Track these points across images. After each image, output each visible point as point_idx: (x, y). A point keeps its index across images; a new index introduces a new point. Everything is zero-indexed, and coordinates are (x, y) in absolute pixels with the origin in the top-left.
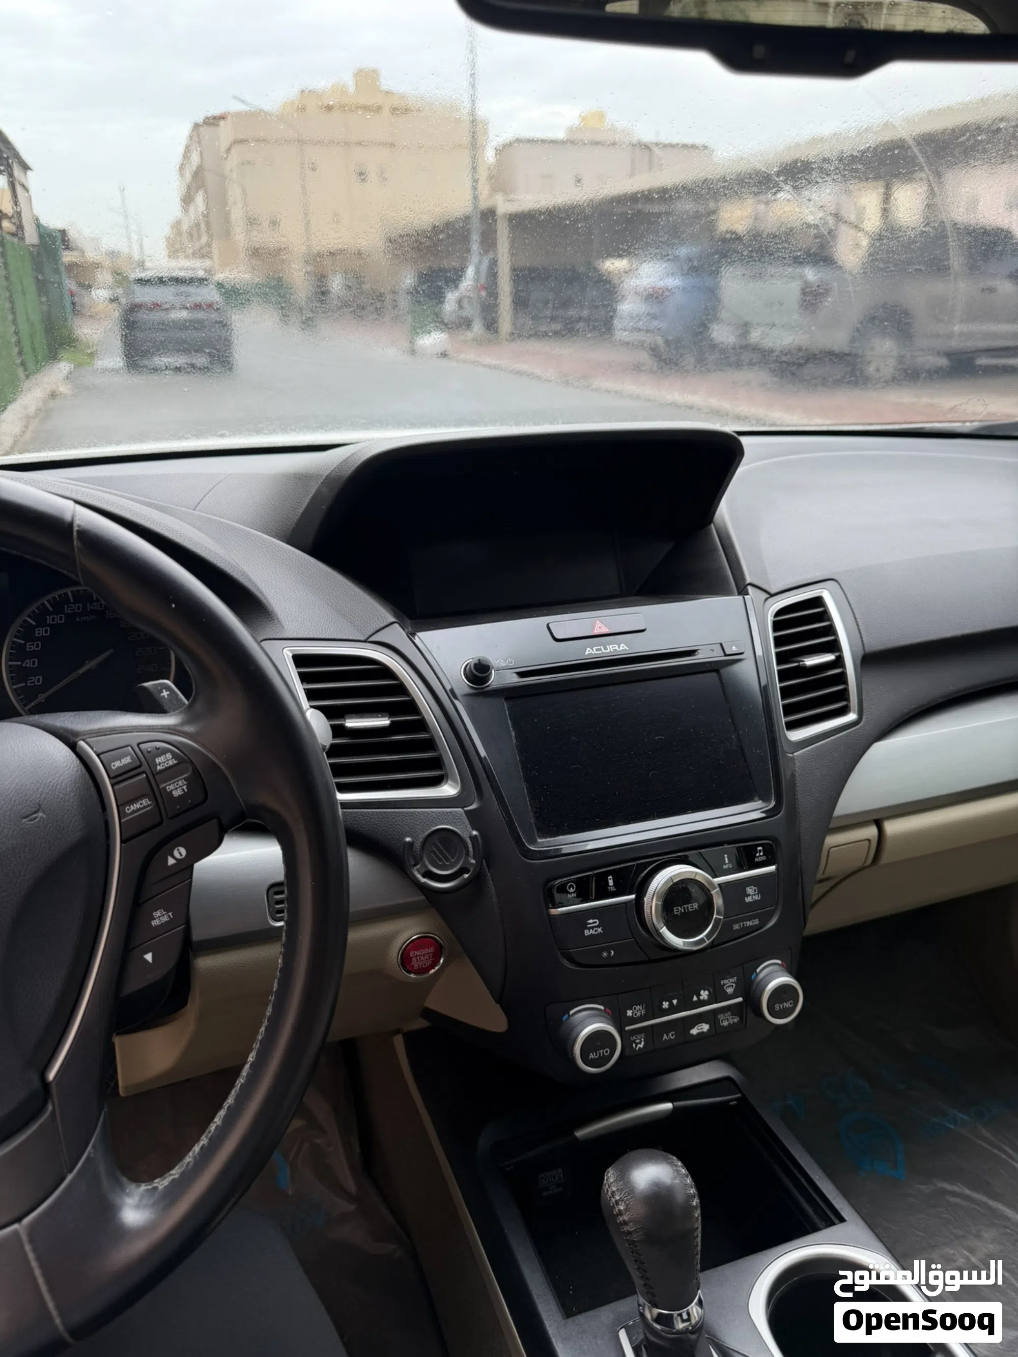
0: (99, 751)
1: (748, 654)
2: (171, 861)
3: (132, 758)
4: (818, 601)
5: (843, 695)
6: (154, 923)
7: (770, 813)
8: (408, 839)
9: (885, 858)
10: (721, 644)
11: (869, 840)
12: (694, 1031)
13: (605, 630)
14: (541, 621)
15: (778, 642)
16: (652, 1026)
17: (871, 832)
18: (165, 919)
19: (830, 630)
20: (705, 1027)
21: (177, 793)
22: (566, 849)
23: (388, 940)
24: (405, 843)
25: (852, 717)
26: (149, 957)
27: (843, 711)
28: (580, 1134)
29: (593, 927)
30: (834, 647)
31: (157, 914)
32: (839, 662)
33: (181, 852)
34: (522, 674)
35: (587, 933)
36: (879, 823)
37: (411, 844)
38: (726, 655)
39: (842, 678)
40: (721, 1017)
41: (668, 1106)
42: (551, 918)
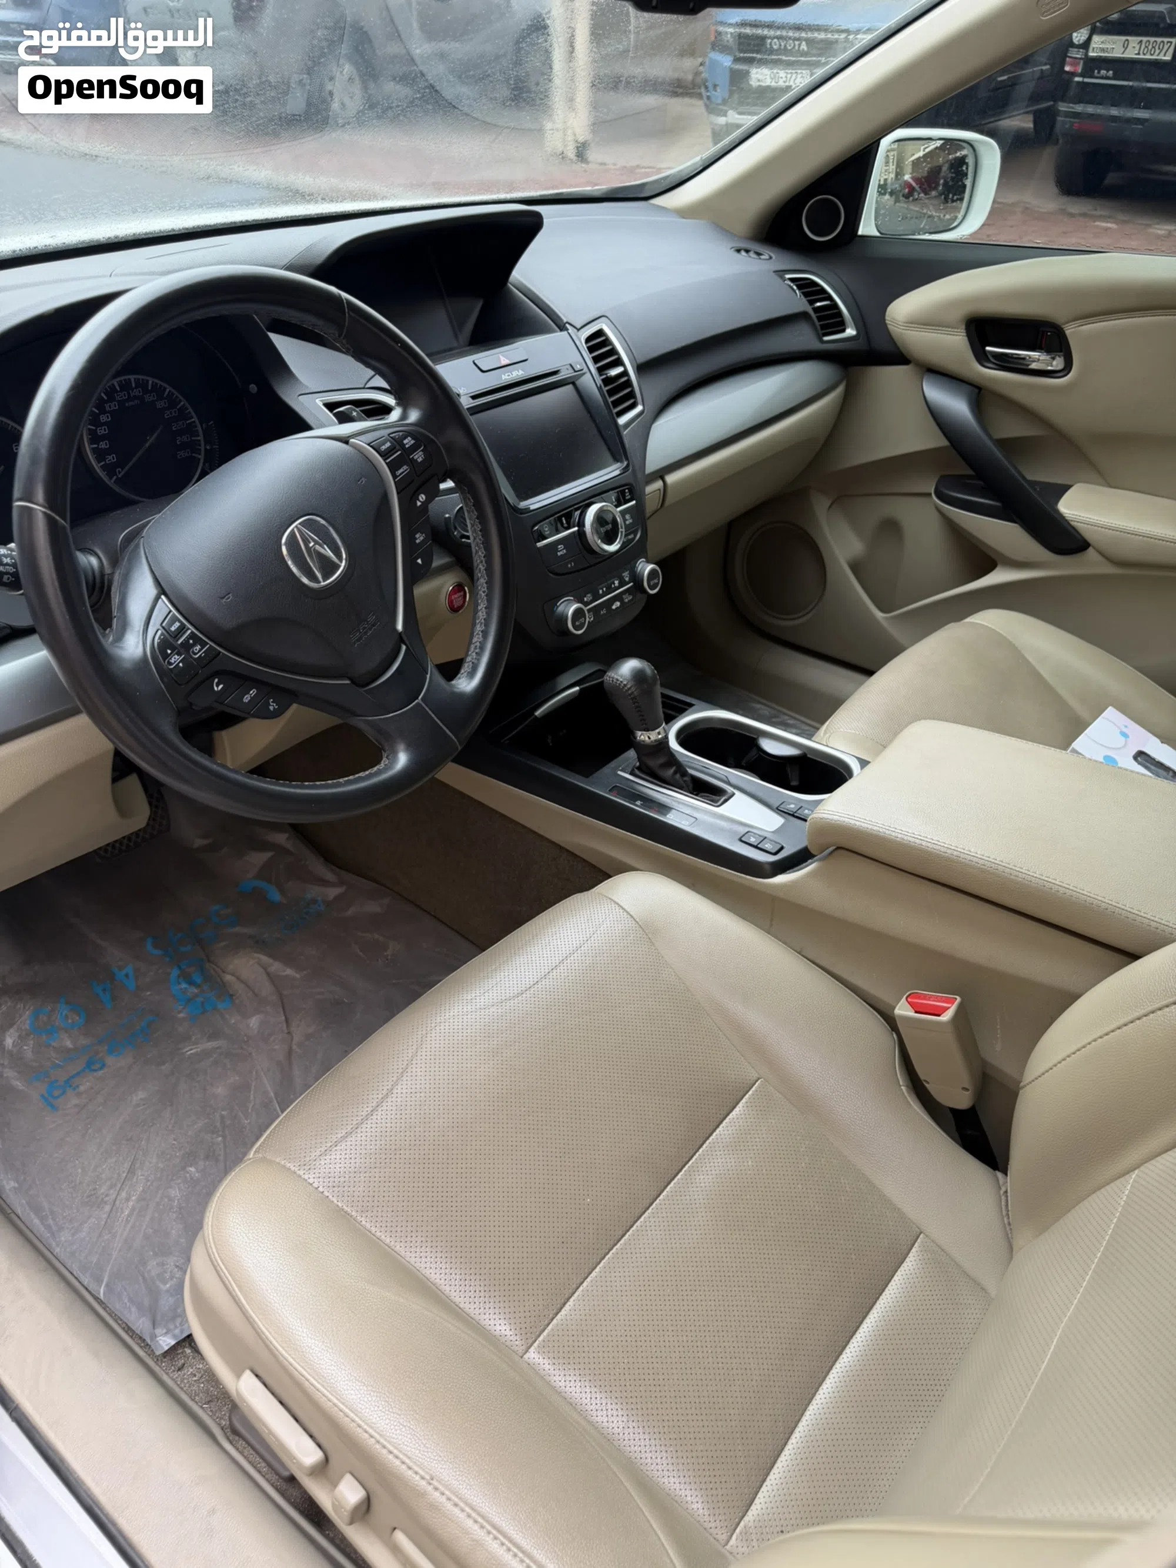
0: (368, 442)
1: (586, 370)
2: (419, 504)
3: (391, 442)
4: (600, 333)
5: (631, 395)
6: (418, 541)
7: (625, 470)
8: (447, 516)
9: (667, 503)
10: (571, 365)
11: (659, 490)
12: (614, 607)
13: (507, 362)
14: (469, 359)
15: (596, 360)
16: (595, 606)
17: (659, 484)
18: (422, 538)
19: (613, 351)
20: (618, 604)
21: (420, 460)
22: (532, 507)
23: (439, 590)
24: (446, 518)
25: (639, 408)
26: (419, 561)
27: (633, 406)
28: (538, 713)
29: (561, 551)
30: (619, 362)
31: (417, 536)
32: (625, 373)
33: (422, 497)
34: (474, 397)
35: (559, 554)
36: (662, 478)
37: (449, 518)
38: (575, 371)
39: (628, 383)
40: (624, 596)
41: (577, 688)
42: (539, 549)
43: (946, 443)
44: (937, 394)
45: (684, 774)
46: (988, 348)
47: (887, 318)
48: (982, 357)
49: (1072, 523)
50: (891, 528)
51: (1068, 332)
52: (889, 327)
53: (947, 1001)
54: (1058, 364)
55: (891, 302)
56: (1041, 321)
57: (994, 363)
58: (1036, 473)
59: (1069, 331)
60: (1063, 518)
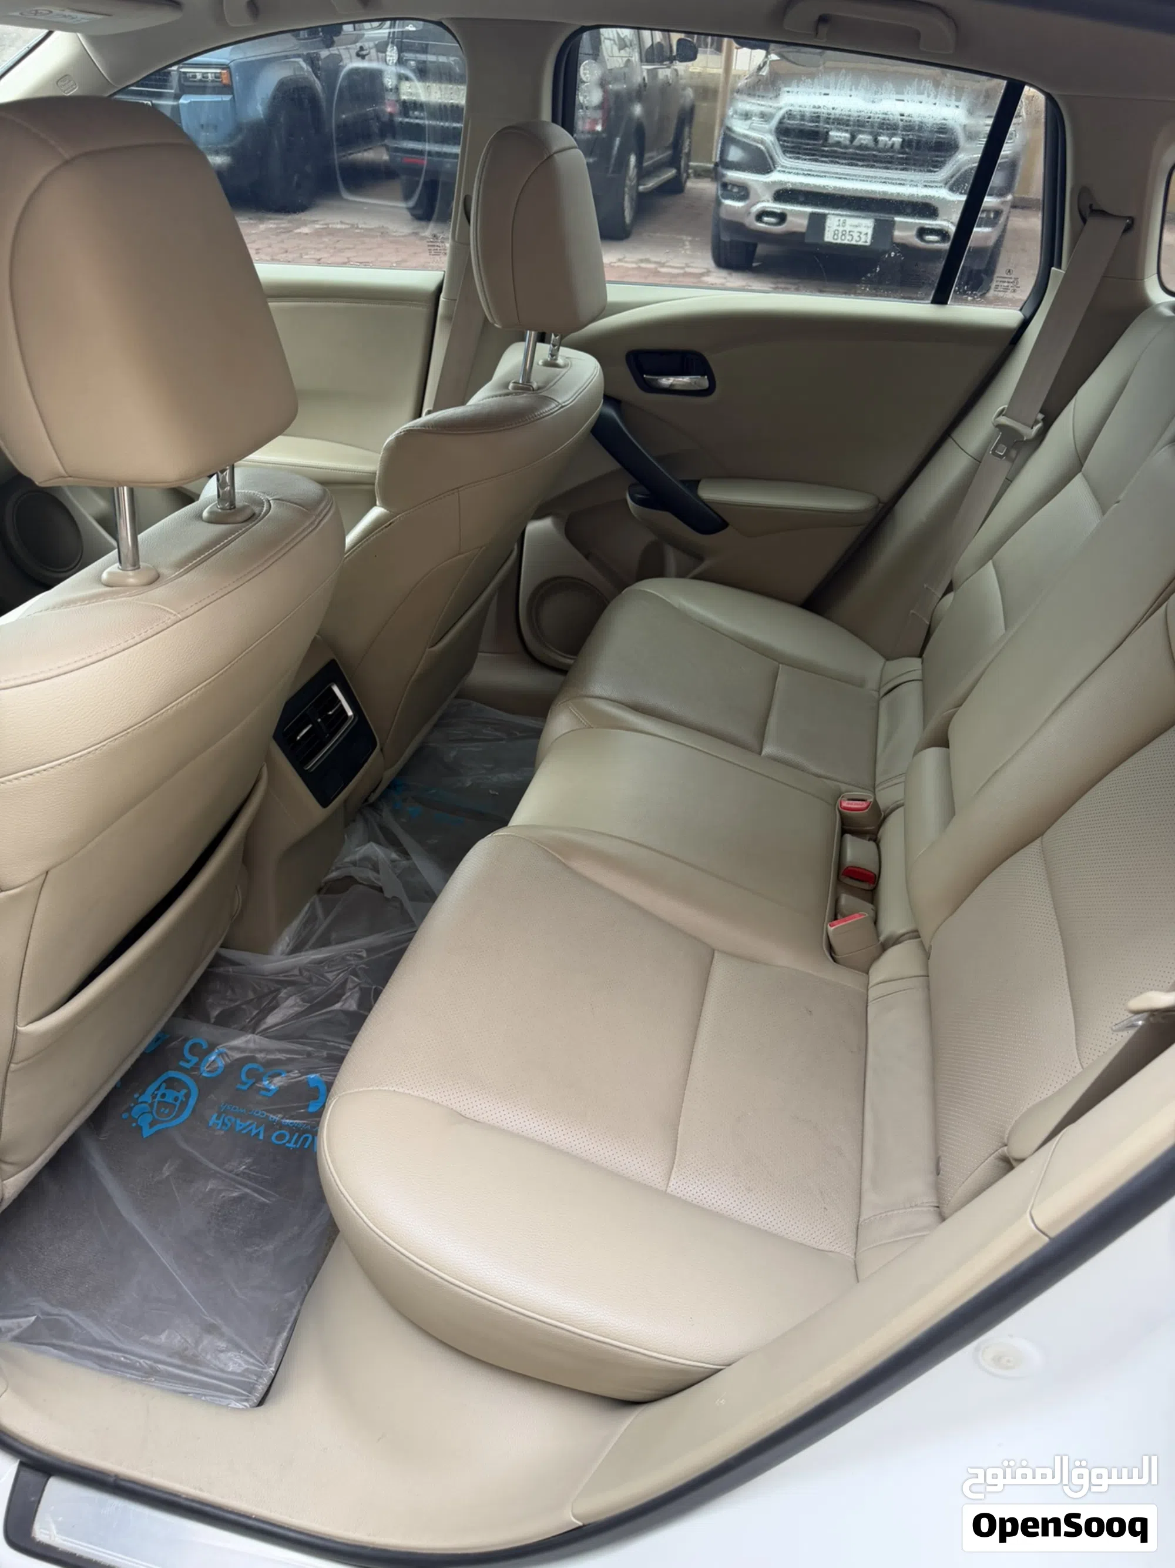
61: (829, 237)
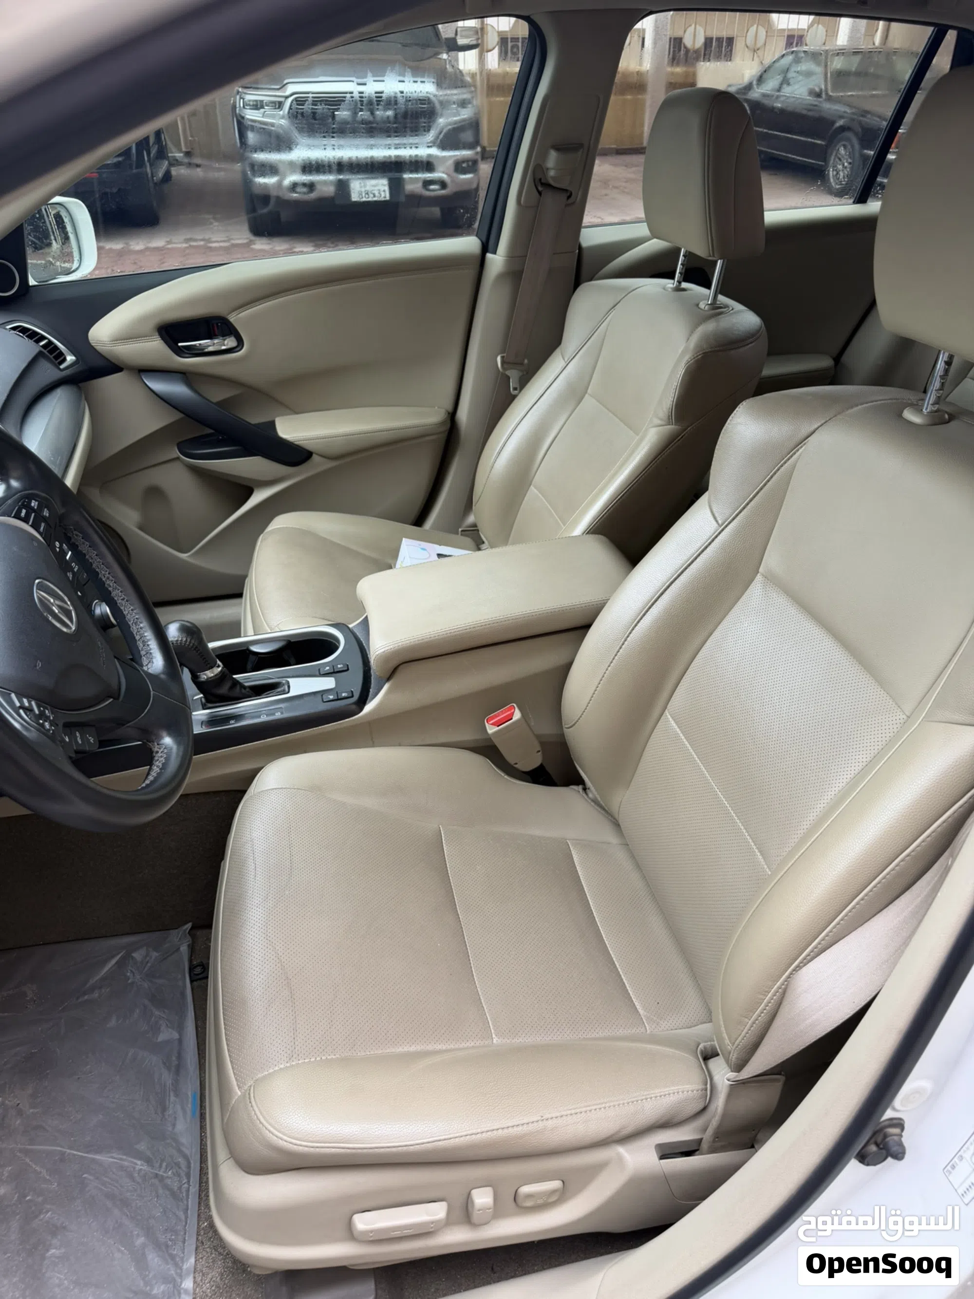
43: (182, 415)
44: (158, 386)
45: (245, 687)
46: (180, 344)
47: (91, 342)
48: (180, 352)
49: (296, 443)
50: (155, 493)
51: (232, 320)
52: (96, 348)
53: (509, 709)
54: (230, 342)
55: (90, 329)
56: (210, 317)
57: (188, 353)
58: (255, 418)
59: (232, 318)
60: (288, 441)
61: (355, 198)
